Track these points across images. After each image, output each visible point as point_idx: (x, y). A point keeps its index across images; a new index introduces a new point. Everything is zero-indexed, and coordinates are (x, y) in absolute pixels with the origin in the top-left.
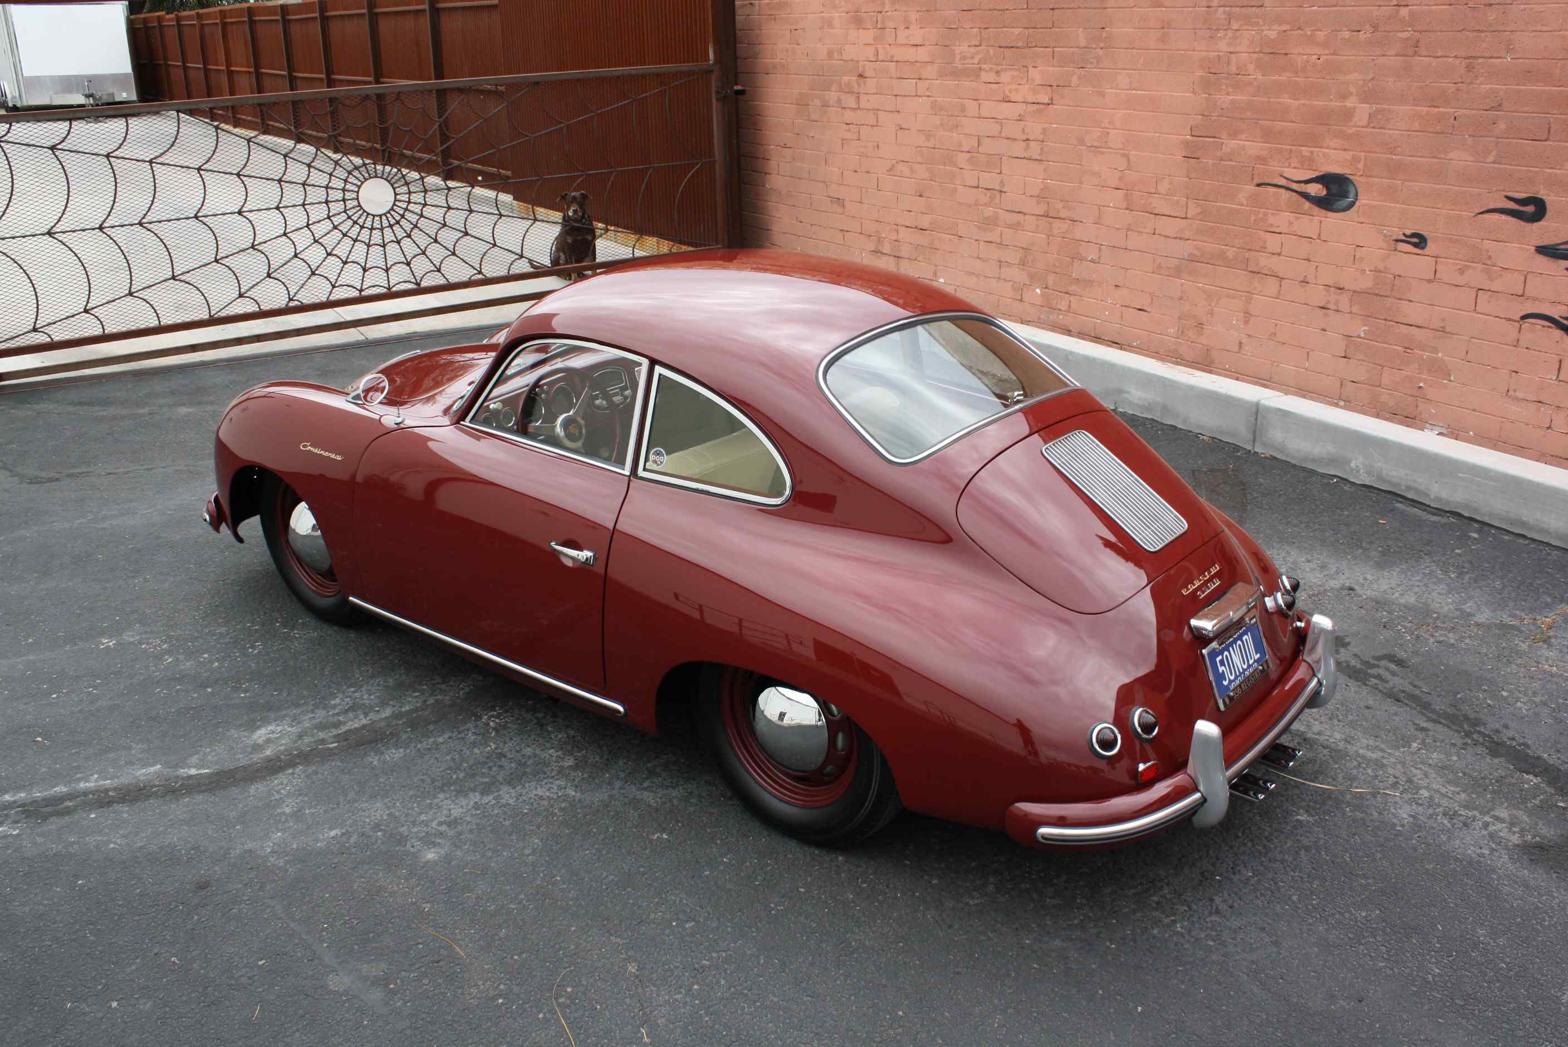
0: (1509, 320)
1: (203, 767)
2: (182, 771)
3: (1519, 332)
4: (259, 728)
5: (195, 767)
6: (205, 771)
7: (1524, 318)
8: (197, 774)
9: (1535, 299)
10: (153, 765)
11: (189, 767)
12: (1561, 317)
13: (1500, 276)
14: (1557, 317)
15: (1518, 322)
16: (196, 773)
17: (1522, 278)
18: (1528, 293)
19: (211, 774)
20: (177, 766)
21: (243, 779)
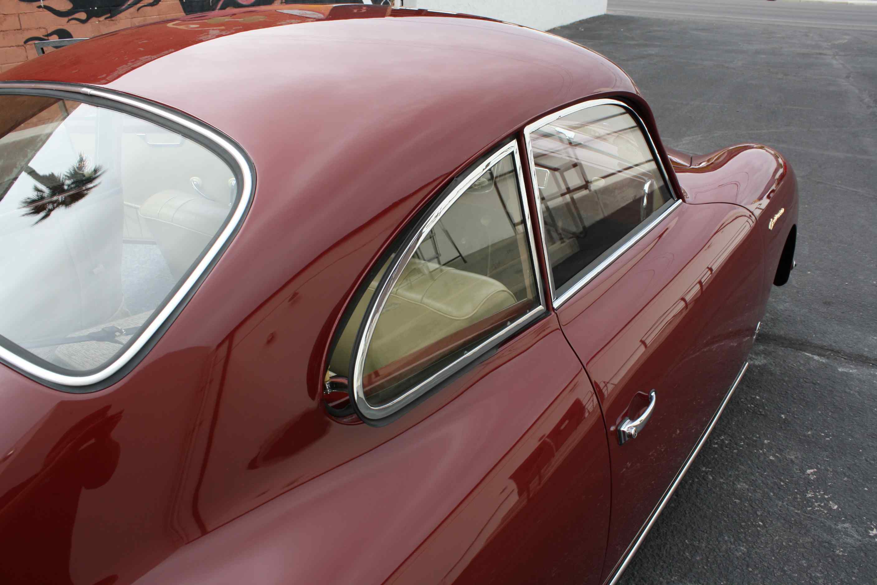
0: (18, 46)
1: (809, 358)
2: (824, 361)
3: (26, 52)
4: (759, 366)
5: (814, 360)
6: (808, 354)
7: (26, 42)
8: (815, 354)
9: (28, 29)
10: (842, 374)
11: (818, 361)
12: (43, 36)
13: (5, 20)
14: (42, 37)
15: (23, 46)
16: (815, 356)
17: (17, 19)
18: (23, 27)
19: (805, 351)
20: (825, 366)
21: (785, 339)
